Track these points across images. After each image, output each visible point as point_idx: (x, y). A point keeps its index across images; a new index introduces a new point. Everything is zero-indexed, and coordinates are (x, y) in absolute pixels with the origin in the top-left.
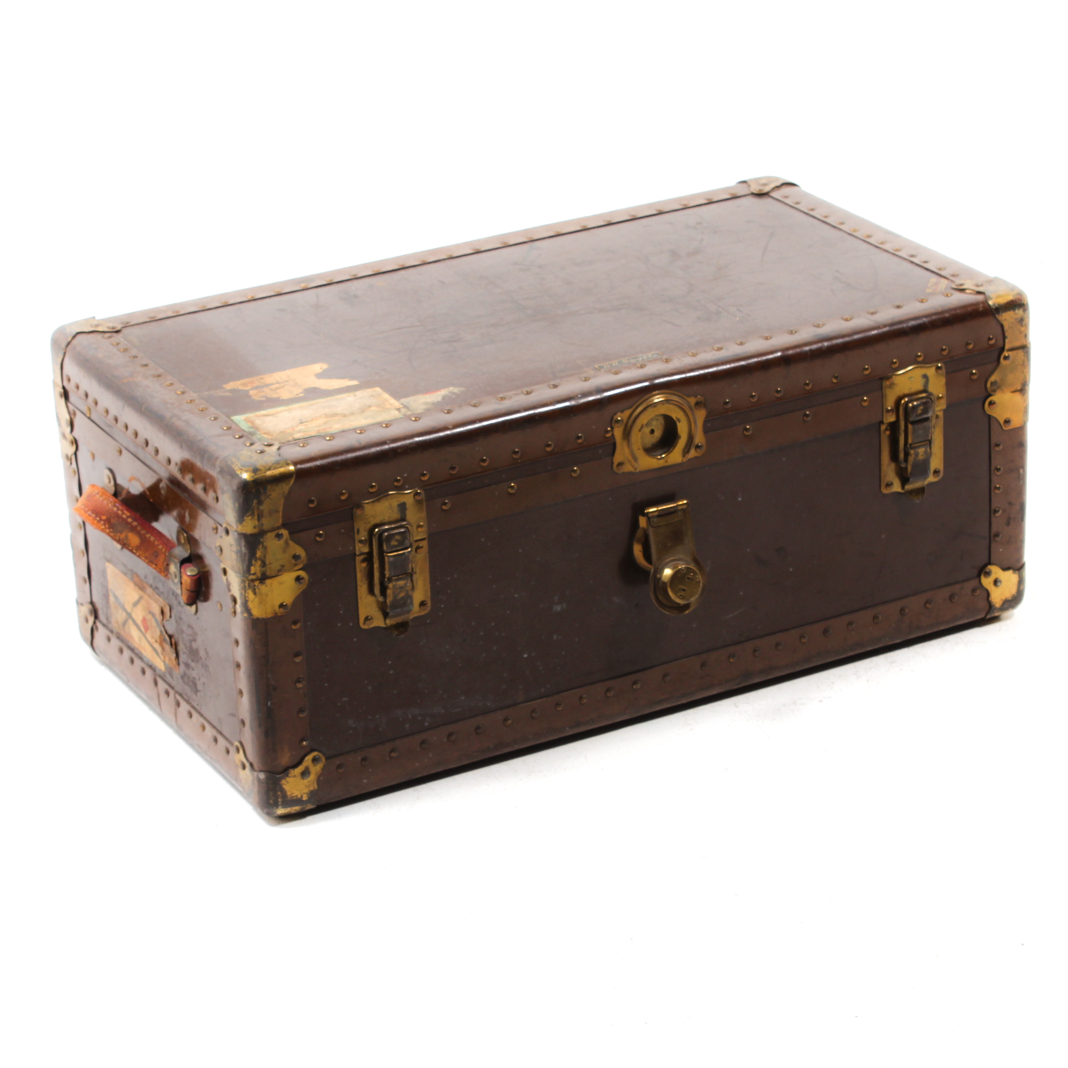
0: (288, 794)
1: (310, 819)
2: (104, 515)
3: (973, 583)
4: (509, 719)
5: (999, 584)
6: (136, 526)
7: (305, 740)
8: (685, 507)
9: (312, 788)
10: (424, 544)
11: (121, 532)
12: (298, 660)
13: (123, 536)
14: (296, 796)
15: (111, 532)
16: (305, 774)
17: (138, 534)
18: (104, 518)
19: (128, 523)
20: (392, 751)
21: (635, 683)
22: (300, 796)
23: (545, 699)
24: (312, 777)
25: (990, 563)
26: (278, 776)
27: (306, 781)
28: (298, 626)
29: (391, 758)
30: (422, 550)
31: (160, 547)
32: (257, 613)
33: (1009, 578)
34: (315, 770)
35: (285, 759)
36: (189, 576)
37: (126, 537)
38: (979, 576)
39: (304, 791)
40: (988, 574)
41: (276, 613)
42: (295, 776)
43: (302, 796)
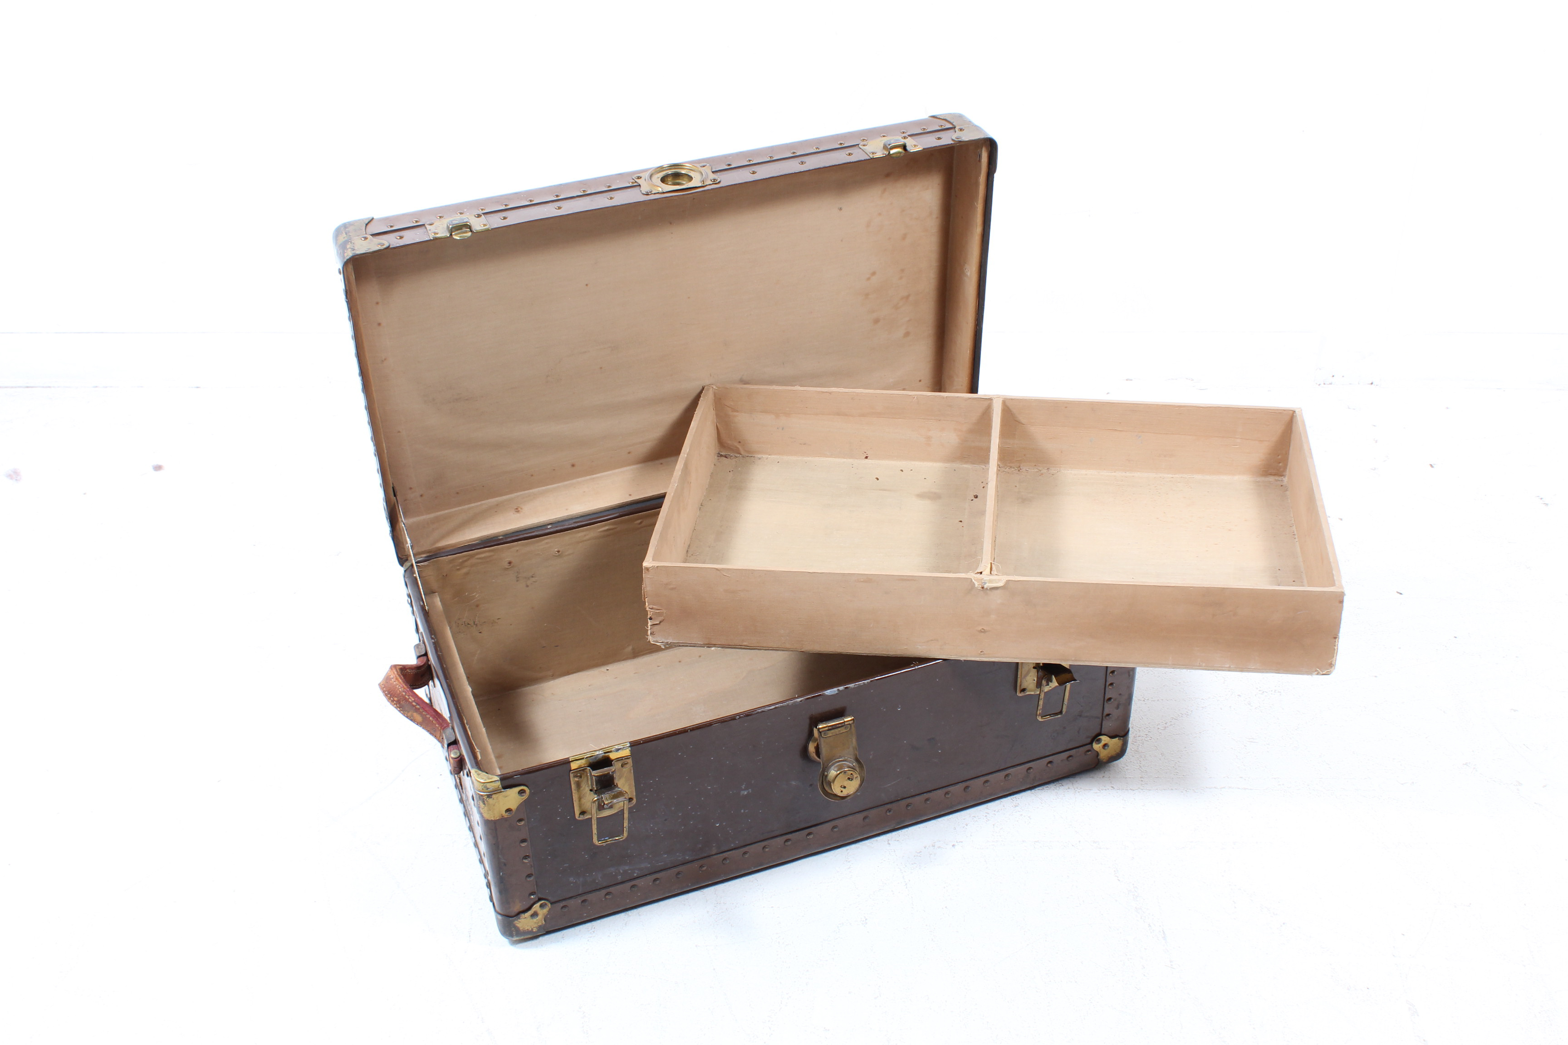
0: (521, 929)
1: (541, 938)
2: (396, 697)
3: (1088, 747)
4: (704, 867)
5: (1106, 748)
6: (419, 709)
7: (533, 895)
8: (851, 722)
9: (540, 924)
10: (630, 761)
11: (408, 712)
12: (523, 845)
13: (409, 714)
14: (528, 929)
15: (402, 710)
16: (535, 915)
17: (421, 714)
18: (396, 699)
19: (414, 706)
20: (607, 894)
21: (809, 834)
22: (531, 929)
23: (734, 851)
24: (540, 917)
25: (1100, 734)
26: (511, 919)
27: (535, 920)
28: (522, 823)
29: (606, 898)
30: (627, 766)
31: (437, 725)
32: (488, 816)
33: (1115, 743)
34: (543, 912)
35: (517, 907)
36: (453, 758)
37: (412, 716)
38: (1091, 743)
39: (534, 926)
40: (1099, 741)
41: (503, 816)
42: (525, 918)
43: (532, 929)
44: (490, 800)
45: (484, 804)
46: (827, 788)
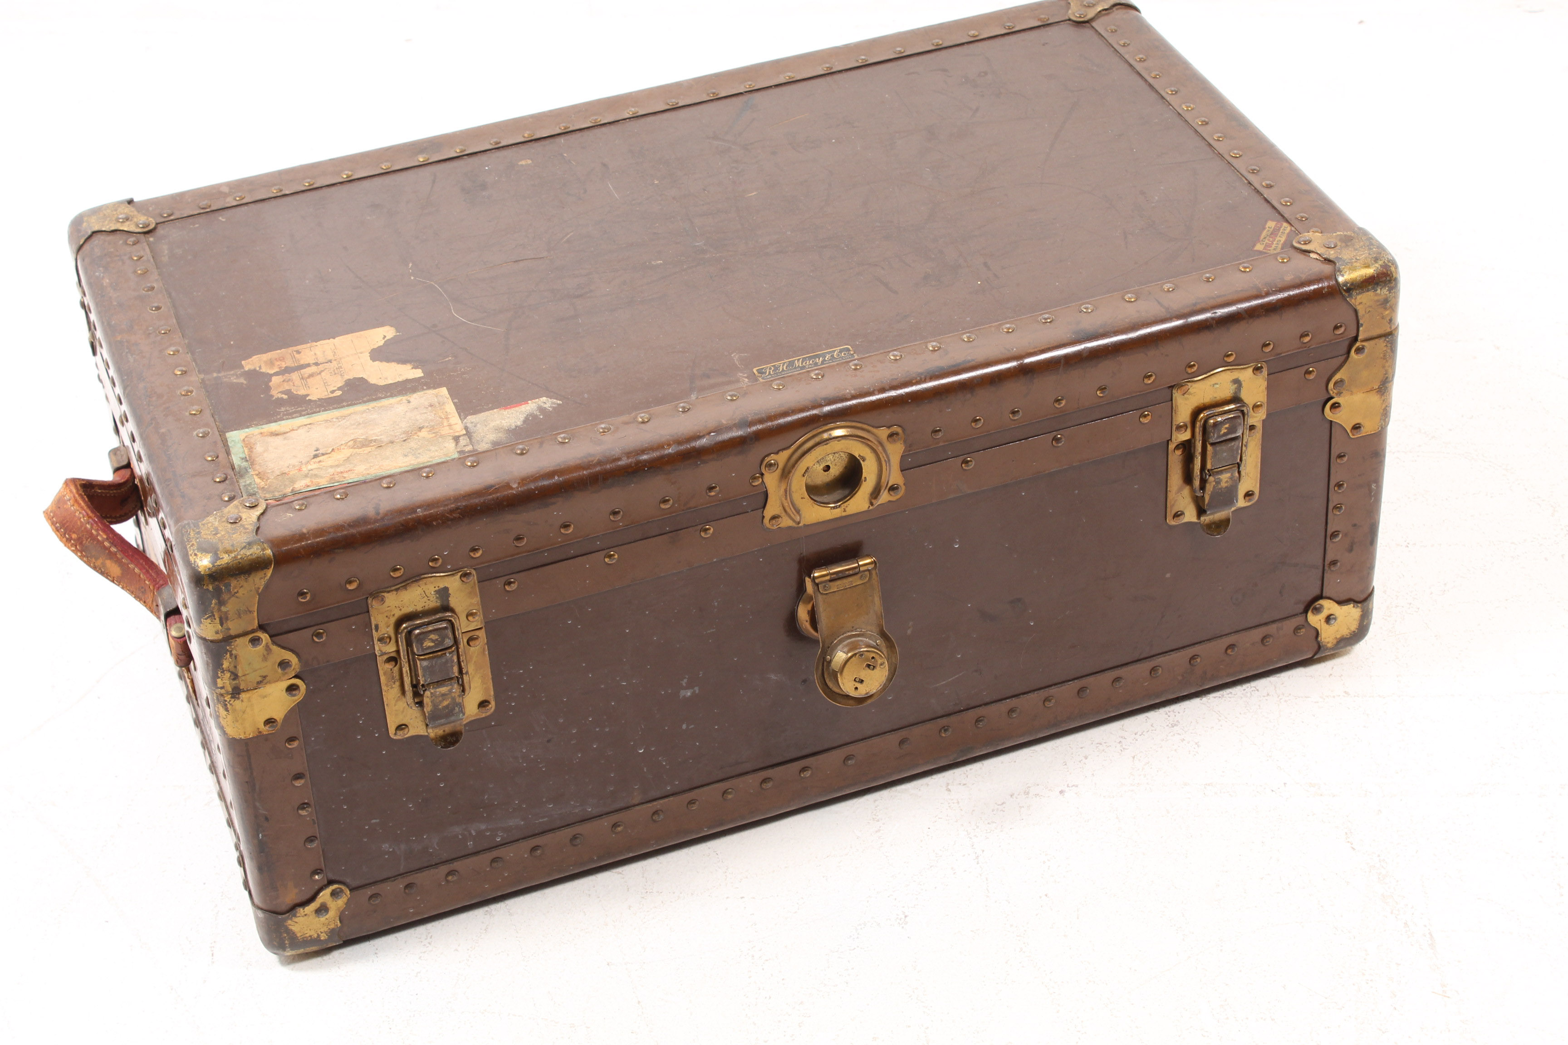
0: (299, 935)
1: (336, 954)
2: (74, 532)
3: (1299, 620)
4: (619, 826)
5: (1332, 622)
6: (115, 554)
7: (318, 874)
8: (870, 567)
9: (332, 926)
10: (482, 634)
11: (97, 559)
12: (298, 783)
13: (99, 563)
14: (310, 936)
15: (84, 556)
16: (322, 910)
17: (118, 562)
18: (74, 536)
19: (105, 548)
20: (449, 873)
21: (804, 769)
22: (316, 936)
23: (671, 799)
24: (332, 913)
25: (1321, 597)
26: (280, 917)
27: (323, 919)
28: (295, 744)
29: (448, 881)
30: (477, 642)
31: (147, 582)
32: (232, 732)
33: (1348, 615)
34: (336, 906)
35: (291, 896)
36: (174, 638)
37: (104, 565)
38: (1306, 611)
39: (322, 930)
40: (1318, 610)
41: (260, 732)
42: (306, 915)
43: (319, 936)
44: (237, 704)
45: (227, 710)
46: (830, 684)
